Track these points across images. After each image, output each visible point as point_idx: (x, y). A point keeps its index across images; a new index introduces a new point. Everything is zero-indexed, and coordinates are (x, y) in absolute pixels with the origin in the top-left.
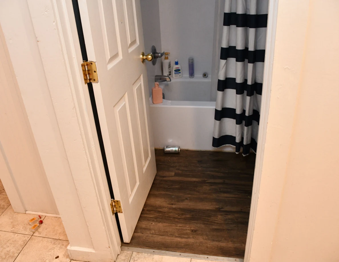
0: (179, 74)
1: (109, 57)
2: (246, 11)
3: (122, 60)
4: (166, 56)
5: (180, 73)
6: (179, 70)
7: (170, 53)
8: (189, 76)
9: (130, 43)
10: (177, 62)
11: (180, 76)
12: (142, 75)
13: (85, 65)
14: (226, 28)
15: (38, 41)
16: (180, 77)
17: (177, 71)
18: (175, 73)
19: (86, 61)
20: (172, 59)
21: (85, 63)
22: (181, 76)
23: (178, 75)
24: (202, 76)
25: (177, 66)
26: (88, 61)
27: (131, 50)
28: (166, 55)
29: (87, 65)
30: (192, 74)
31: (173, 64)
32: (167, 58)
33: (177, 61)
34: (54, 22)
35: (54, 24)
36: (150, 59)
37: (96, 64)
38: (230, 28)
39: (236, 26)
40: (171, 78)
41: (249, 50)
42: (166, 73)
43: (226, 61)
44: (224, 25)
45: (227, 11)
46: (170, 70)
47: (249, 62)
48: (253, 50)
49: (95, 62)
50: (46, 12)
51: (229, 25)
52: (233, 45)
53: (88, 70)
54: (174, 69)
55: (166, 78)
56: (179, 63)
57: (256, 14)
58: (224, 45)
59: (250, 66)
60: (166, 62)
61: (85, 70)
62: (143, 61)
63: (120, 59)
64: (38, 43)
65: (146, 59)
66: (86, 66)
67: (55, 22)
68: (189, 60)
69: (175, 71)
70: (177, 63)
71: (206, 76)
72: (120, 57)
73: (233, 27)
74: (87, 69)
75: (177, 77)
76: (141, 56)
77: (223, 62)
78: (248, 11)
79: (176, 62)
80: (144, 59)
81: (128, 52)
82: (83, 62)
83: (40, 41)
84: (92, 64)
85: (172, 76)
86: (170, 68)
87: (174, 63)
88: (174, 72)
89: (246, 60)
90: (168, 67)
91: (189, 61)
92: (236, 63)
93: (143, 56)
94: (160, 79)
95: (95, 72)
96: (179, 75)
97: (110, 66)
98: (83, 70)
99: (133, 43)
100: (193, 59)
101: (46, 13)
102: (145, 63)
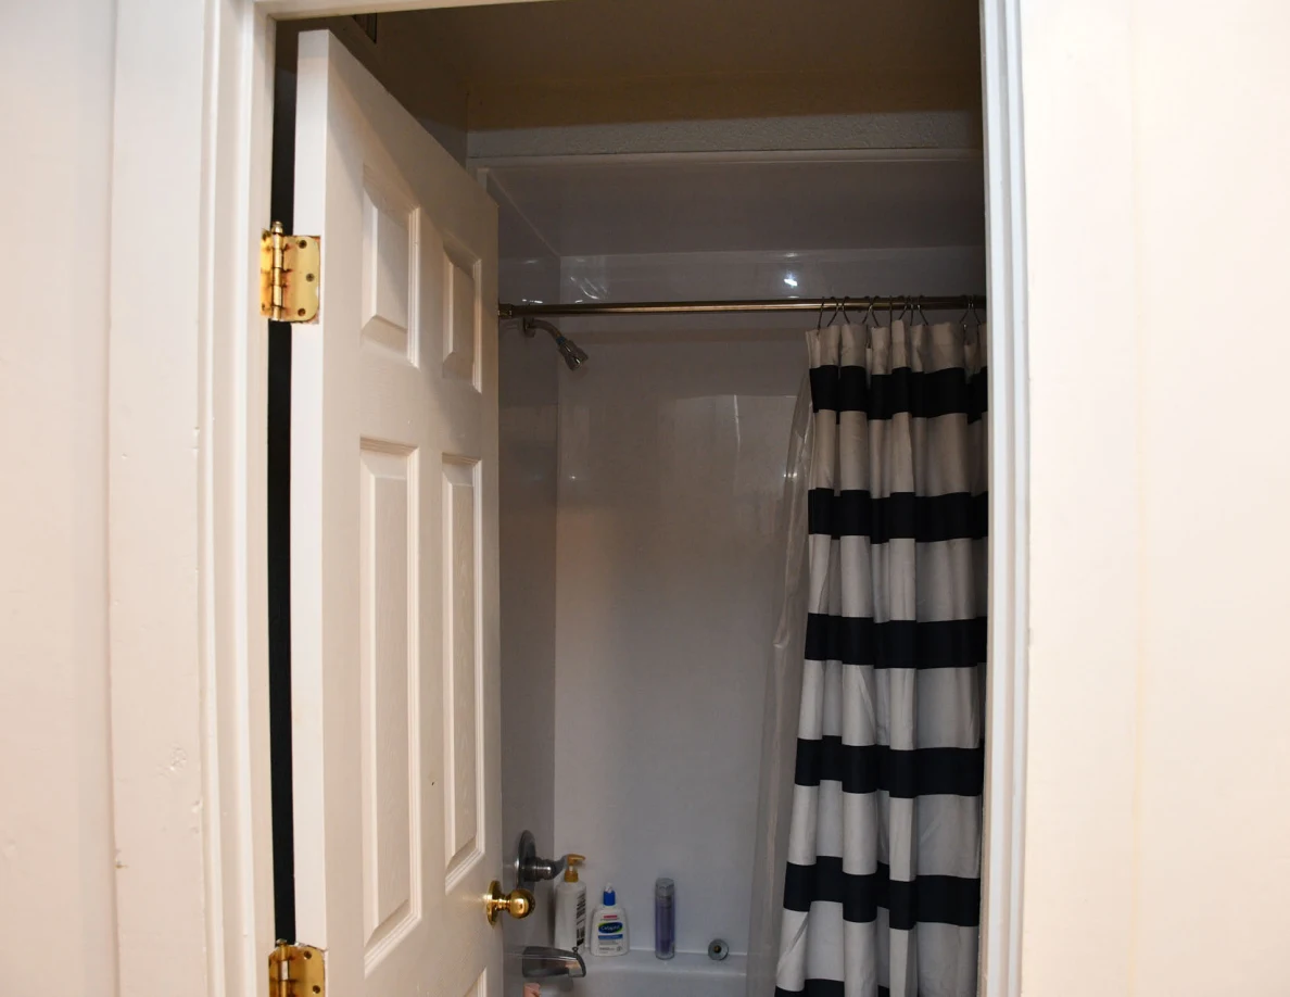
0: (617, 941)
1: (374, 921)
2: (876, 736)
3: (420, 926)
4: (571, 869)
5: (621, 936)
6: (618, 926)
7: (584, 858)
8: (653, 949)
9: (453, 854)
10: (613, 894)
11: (619, 949)
12: (485, 973)
13: (283, 957)
14: (803, 793)
15: (119, 866)
16: (620, 953)
17: (611, 929)
18: (599, 937)
19: (285, 944)
20: (592, 881)
21: (283, 949)
22: (625, 950)
23: (611, 947)
24: (706, 952)
25: (609, 910)
26: (296, 944)
27: (454, 879)
28: (569, 866)
29: (290, 959)
30: (666, 943)
31: (594, 900)
32: (574, 877)
33: (610, 892)
34: (197, 803)
35: (195, 810)
36: (521, 911)
37: (326, 959)
38: (819, 790)
39: (840, 784)
40: (583, 957)
41: (894, 877)
42: (565, 941)
43: (808, 916)
44: (800, 780)
45: (808, 732)
46: (581, 926)
47: (895, 924)
48: (907, 880)
49: (323, 951)
50: (174, 765)
51: (817, 783)
52: (829, 851)
53: (291, 981)
54: (598, 922)
55: (565, 962)
56: (617, 897)
57: (911, 748)
58: (800, 856)
59: (899, 938)
60: (568, 894)
61: (280, 980)
62: (495, 915)
63: (415, 923)
64: (119, 872)
65: (507, 908)
66: (285, 964)
67: (201, 805)
68: (657, 886)
69: (603, 928)
70: (609, 899)
71: (723, 953)
72: (416, 913)
73: (831, 787)
74: (285, 976)
75: (609, 953)
76: (489, 898)
77: (794, 919)
78: (882, 733)
79: (605, 894)
80: (498, 909)
81: (444, 887)
82: (277, 945)
83: (126, 866)
84: (308, 955)
85: (590, 948)
86: (582, 917)
87: (600, 896)
88: (596, 933)
89: (883, 914)
90: (575, 912)
91: (657, 894)
92: (844, 926)
93: (494, 898)
94: (544, 964)
95: (317, 989)
96: (615, 947)
97: (375, 957)
98: (272, 980)
99: (465, 849)
100: (671, 887)
101: (172, 768)
102: (498, 923)
